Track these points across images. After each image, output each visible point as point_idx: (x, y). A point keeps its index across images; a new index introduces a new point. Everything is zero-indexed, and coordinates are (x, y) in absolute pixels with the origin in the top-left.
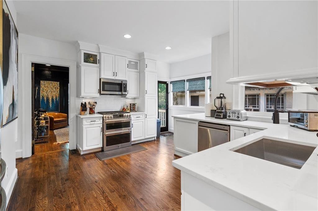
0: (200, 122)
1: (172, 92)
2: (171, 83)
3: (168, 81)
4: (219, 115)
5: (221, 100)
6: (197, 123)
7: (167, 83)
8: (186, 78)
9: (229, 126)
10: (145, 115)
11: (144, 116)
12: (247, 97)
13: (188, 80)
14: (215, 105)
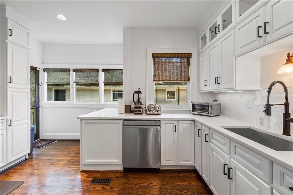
0: (125, 120)
1: (46, 83)
2: (45, 70)
3: (40, 67)
4: (139, 110)
5: (138, 95)
6: (121, 122)
7: (38, 69)
8: (72, 67)
9: (160, 121)
10: (7, 122)
11: (5, 123)
12: (115, 92)
13: (75, 70)
14: (134, 100)
